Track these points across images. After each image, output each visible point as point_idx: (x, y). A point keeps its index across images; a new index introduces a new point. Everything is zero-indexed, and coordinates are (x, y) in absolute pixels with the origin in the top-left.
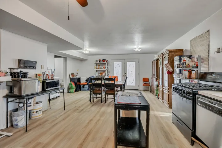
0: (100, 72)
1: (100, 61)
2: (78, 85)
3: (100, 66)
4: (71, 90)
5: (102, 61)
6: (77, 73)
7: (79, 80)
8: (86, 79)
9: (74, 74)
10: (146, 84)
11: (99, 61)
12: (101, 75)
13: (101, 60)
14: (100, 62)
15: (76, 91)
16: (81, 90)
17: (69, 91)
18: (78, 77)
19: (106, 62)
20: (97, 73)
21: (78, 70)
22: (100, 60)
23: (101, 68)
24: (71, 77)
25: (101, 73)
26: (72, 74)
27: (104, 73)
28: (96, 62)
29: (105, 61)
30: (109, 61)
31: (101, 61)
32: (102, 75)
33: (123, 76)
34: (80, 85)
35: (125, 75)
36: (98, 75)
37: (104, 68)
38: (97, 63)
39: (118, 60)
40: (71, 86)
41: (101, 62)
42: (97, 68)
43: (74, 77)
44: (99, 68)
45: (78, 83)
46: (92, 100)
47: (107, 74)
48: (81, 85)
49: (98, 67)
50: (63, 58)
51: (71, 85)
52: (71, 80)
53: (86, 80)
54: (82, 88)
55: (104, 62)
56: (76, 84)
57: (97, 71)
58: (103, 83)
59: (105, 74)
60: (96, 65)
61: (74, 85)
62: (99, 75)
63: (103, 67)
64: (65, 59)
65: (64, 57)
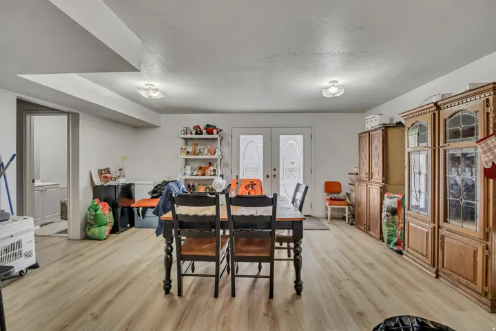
0: (197, 165)
1: (199, 132)
2: (123, 208)
3: (198, 148)
4: (95, 231)
5: (204, 131)
6: (121, 170)
7: (128, 191)
8: (151, 188)
9: (109, 172)
10: (335, 200)
11: (194, 132)
12: (200, 173)
13: (202, 127)
14: (197, 134)
15: (114, 230)
16: (132, 225)
17: (90, 234)
18: (122, 181)
19: (218, 133)
20: (188, 168)
21: (124, 158)
22: (198, 127)
23: (200, 153)
24: (98, 182)
25: (200, 168)
26: (100, 172)
27: (212, 168)
28: (186, 133)
29: (215, 131)
30: (225, 131)
31: (201, 131)
32: (204, 175)
33: (268, 176)
34: (131, 210)
35: (274, 173)
36: (192, 175)
37: (209, 151)
38: (189, 136)
39: (252, 130)
40: (96, 216)
41: (201, 134)
42: (188, 153)
43: (110, 183)
44: (194, 153)
45: (123, 203)
46: (174, 284)
47: (219, 172)
48: (135, 210)
49: (190, 149)
50: (65, 117)
51: (96, 211)
52: (97, 192)
53: (154, 192)
54: (136, 218)
55: (210, 132)
56: (114, 206)
57: (187, 161)
58: (223, 215)
59: (214, 171)
60: (186, 144)
61: (107, 212)
62: (195, 173)
63: (206, 151)
64: (73, 119)
65: (68, 113)
